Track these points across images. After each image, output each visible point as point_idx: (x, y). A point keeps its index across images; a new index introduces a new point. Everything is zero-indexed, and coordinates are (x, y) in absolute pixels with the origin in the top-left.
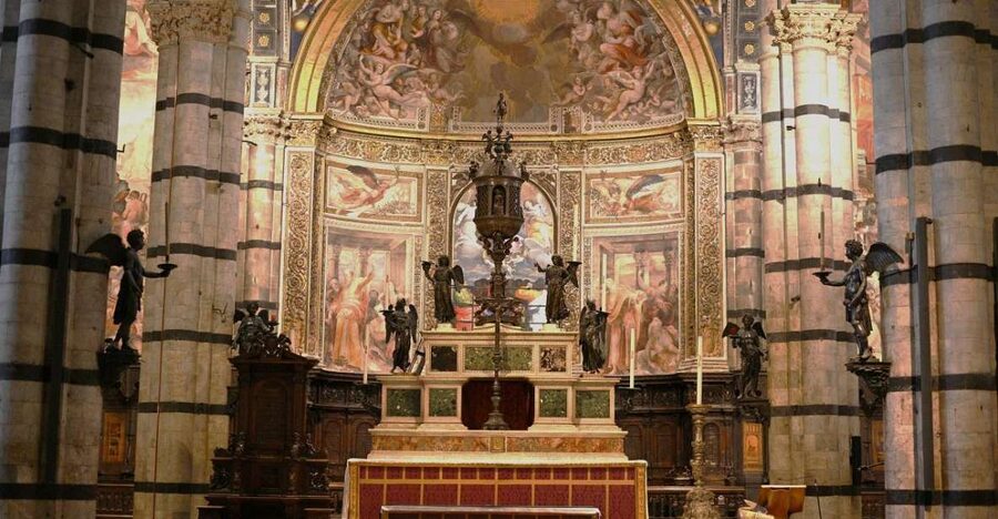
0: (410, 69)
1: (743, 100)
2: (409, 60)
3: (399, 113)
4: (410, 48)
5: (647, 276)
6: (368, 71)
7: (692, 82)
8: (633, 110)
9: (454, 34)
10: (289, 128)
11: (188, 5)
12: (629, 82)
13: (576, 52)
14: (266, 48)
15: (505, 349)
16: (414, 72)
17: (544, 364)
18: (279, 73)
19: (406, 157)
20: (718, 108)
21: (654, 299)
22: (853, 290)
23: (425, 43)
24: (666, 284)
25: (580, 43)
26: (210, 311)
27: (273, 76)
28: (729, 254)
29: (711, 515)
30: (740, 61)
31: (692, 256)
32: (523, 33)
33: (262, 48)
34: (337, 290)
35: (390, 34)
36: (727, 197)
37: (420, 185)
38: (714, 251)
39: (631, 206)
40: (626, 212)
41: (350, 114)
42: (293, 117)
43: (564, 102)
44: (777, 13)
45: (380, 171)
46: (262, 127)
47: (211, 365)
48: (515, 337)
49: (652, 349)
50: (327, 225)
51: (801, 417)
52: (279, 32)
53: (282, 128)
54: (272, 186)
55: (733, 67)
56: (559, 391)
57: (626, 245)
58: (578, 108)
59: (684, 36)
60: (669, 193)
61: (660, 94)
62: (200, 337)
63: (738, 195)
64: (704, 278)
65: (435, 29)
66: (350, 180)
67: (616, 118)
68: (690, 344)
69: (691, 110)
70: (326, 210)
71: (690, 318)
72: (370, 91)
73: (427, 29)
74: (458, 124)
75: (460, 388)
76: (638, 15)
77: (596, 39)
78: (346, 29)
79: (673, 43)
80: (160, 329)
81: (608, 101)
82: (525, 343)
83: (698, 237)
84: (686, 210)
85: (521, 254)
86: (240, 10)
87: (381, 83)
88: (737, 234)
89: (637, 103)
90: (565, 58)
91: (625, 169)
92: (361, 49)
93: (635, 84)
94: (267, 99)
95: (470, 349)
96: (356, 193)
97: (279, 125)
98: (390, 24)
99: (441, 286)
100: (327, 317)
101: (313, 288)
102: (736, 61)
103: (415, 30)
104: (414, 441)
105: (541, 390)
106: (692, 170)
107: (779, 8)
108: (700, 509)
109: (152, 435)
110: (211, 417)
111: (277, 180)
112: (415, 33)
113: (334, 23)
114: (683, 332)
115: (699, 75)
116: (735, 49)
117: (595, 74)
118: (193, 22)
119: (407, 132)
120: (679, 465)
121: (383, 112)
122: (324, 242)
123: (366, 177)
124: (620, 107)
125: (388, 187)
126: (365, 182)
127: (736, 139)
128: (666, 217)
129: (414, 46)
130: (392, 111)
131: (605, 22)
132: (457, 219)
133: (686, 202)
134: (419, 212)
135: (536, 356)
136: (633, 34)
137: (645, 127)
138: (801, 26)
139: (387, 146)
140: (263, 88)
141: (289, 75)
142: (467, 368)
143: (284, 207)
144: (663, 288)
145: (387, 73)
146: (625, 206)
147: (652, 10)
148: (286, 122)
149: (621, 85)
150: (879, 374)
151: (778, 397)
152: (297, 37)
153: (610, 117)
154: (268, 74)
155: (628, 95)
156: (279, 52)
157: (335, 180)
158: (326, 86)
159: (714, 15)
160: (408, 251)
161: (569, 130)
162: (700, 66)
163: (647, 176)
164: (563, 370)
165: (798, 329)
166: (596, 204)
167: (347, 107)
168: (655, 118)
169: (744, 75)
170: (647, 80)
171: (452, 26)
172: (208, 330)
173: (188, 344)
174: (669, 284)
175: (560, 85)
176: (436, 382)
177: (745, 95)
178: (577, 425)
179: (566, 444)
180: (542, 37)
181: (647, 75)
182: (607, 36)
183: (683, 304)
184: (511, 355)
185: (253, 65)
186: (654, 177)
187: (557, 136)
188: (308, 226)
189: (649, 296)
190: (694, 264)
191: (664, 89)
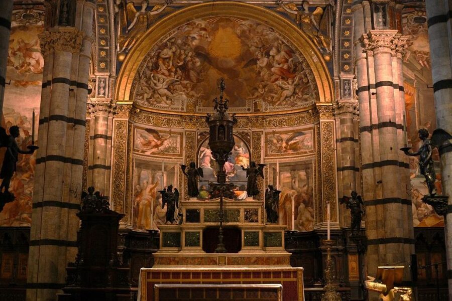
0: (177, 81)
1: (344, 92)
2: (176, 76)
3: (171, 103)
4: (176, 71)
5: (297, 183)
6: (155, 82)
7: (318, 84)
8: (288, 100)
9: (198, 64)
10: (115, 108)
11: (59, 33)
12: (286, 86)
13: (259, 72)
14: (104, 69)
15: (226, 211)
16: (178, 83)
17: (246, 218)
18: (111, 81)
19: (174, 125)
20: (331, 97)
21: (301, 194)
22: (424, 156)
23: (184, 68)
24: (307, 186)
25: (261, 68)
26: (68, 191)
27: (107, 83)
28: (339, 169)
29: (336, 299)
30: (342, 73)
31: (320, 171)
32: (233, 63)
33: (102, 69)
34: (139, 191)
35: (167, 63)
36: (337, 141)
37: (182, 139)
38: (331, 168)
39: (288, 148)
40: (286, 151)
41: (146, 103)
42: (117, 103)
43: (254, 97)
44: (365, 35)
45: (161, 131)
46: (101, 108)
47: (68, 220)
48: (230, 204)
49: (301, 219)
50: (134, 158)
51: (384, 245)
52: (110, 61)
53: (111, 109)
54: (106, 138)
55: (339, 77)
56: (255, 232)
57: (286, 167)
58: (261, 100)
59: (314, 62)
60: (308, 141)
61: (302, 92)
62: (63, 205)
63: (343, 140)
64: (326, 182)
65: (189, 61)
66: (146, 136)
67: (280, 104)
68: (320, 216)
69: (318, 99)
70: (134, 150)
71: (320, 203)
72: (156, 92)
73: (185, 61)
74: (201, 108)
75: (201, 231)
76: (290, 52)
77: (269, 66)
78: (144, 60)
79: (308, 66)
80: (42, 201)
81: (276, 96)
82: (236, 207)
83: (323, 161)
84: (316, 149)
85: (233, 173)
86: (86, 36)
87: (162, 88)
88: (343, 159)
89: (290, 97)
90: (254, 75)
91: (284, 129)
92: (152, 70)
93: (289, 88)
94: (104, 94)
95: (206, 211)
96: (150, 142)
97: (110, 107)
98: (166, 58)
99: (192, 178)
100: (134, 204)
101: (127, 189)
102: (340, 73)
103: (179, 61)
104: (177, 259)
105: (245, 232)
106: (319, 129)
107: (365, 32)
108: (331, 296)
109: (36, 257)
110: (68, 248)
111: (109, 134)
112: (179, 63)
113: (138, 57)
114: (316, 210)
115: (322, 81)
116: (339, 68)
117: (269, 83)
118: (61, 41)
119: (175, 112)
120: (315, 278)
121: (163, 102)
122: (133, 166)
123: (154, 134)
124: (282, 99)
125: (166, 140)
126: (154, 137)
127: (341, 112)
128: (306, 153)
129: (178, 70)
130: (168, 102)
131: (273, 57)
132: (200, 155)
133: (316, 144)
134: (181, 152)
135: (242, 214)
136: (288, 62)
137: (294, 108)
138: (378, 41)
139: (165, 119)
140: (102, 89)
141: (116, 82)
142: (205, 221)
143: (113, 148)
144: (305, 188)
145: (165, 83)
146: (285, 148)
147: (297, 49)
148: (114, 105)
149: (282, 88)
150: (442, 203)
151: (372, 235)
152: (119, 64)
153: (277, 104)
154: (105, 82)
155: (286, 93)
156: (110, 71)
157: (139, 135)
158: (134, 88)
159: (328, 51)
160: (176, 171)
161: (257, 111)
162: (322, 76)
163: (296, 133)
164: (257, 221)
165: (381, 198)
166: (271, 147)
167: (145, 99)
168: (299, 103)
169: (344, 80)
170: (295, 85)
171: (197, 60)
172: (67, 201)
173: (56, 209)
174: (308, 186)
175: (251, 88)
176: (189, 228)
177: (345, 90)
178: (264, 250)
179: (259, 260)
180: (242, 65)
181: (295, 83)
182: (275, 64)
183: (316, 196)
184: (229, 214)
185: (97, 77)
186: (300, 133)
187: (250, 113)
188: (125, 158)
189: (298, 192)
190: (321, 176)
191: (304, 89)
